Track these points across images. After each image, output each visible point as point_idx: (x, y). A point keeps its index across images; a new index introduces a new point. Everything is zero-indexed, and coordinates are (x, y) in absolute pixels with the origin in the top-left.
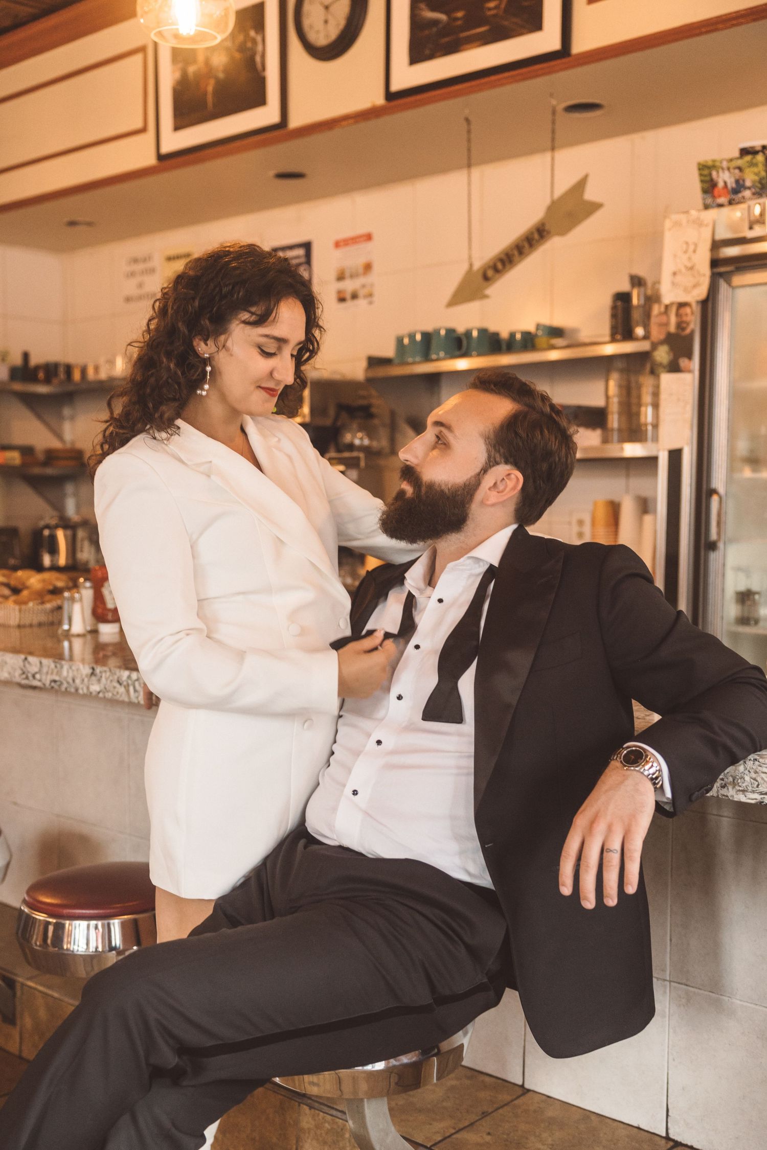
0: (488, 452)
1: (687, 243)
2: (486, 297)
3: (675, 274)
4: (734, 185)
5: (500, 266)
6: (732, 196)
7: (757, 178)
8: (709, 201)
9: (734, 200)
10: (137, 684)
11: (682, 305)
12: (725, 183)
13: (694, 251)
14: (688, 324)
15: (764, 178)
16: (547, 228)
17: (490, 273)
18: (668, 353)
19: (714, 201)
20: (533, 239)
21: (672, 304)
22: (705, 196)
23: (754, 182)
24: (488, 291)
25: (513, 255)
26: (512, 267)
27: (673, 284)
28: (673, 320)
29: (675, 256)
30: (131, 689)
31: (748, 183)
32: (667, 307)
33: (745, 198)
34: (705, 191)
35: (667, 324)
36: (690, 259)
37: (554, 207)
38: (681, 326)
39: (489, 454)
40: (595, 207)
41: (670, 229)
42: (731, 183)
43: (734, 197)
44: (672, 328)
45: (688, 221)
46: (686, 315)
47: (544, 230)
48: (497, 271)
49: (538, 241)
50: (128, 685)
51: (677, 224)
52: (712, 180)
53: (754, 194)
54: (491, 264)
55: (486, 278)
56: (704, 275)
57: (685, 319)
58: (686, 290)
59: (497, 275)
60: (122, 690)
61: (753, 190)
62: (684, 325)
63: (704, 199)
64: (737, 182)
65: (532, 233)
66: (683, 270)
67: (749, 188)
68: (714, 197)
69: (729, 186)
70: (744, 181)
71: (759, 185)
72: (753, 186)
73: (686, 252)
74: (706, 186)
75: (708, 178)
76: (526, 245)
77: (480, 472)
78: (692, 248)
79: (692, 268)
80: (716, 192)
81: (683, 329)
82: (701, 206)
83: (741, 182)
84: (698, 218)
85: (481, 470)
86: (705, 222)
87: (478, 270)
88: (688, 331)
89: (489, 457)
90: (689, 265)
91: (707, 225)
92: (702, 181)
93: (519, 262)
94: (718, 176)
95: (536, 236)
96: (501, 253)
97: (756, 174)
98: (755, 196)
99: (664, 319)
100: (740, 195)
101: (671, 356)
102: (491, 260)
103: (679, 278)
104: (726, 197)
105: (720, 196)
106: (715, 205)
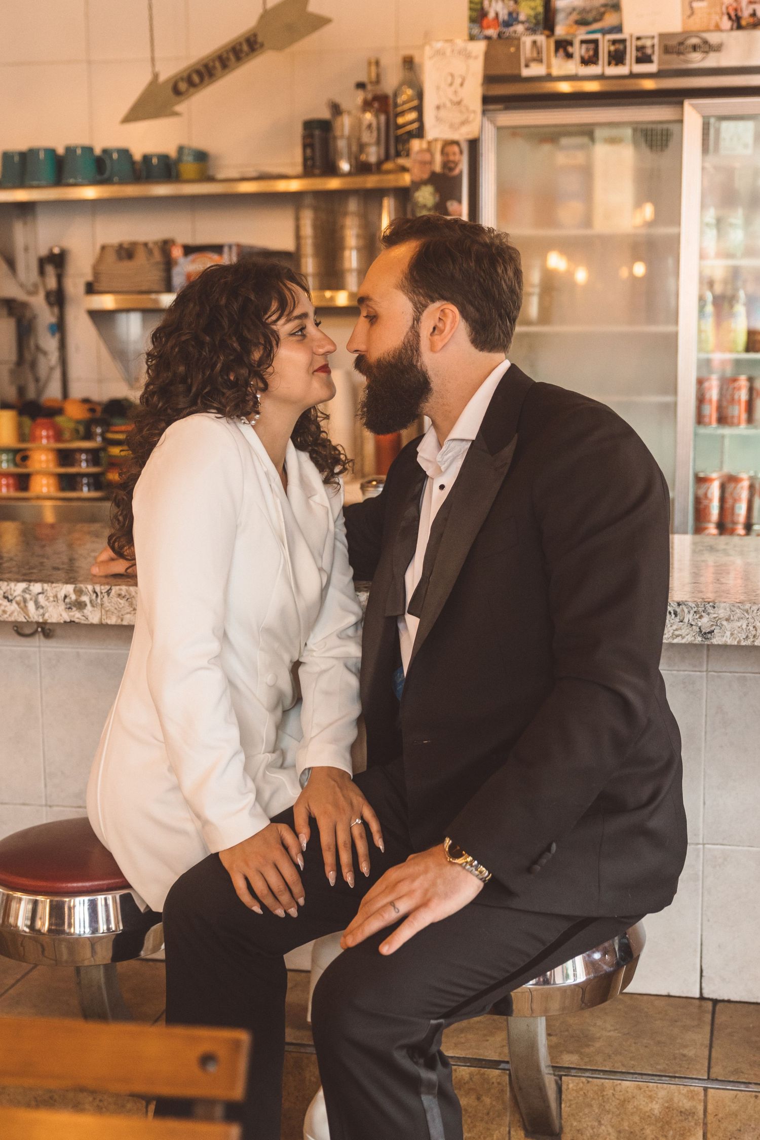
0: (411, 299)
1: (452, 75)
2: (176, 114)
3: (438, 108)
4: (506, 18)
5: (196, 79)
6: (503, 28)
7: (532, 13)
8: (476, 31)
9: (504, 33)
10: (41, 598)
11: (449, 143)
12: (497, 14)
13: (462, 85)
14: (456, 164)
15: (540, 13)
16: (260, 39)
17: (183, 86)
18: (434, 195)
19: (480, 32)
20: (241, 51)
21: (436, 140)
22: (472, 25)
23: (528, 17)
24: (178, 108)
25: (214, 67)
26: (212, 82)
27: (438, 119)
28: (438, 159)
29: (438, 88)
30: (31, 606)
31: (522, 17)
32: (429, 143)
33: (517, 32)
34: (472, 20)
35: (431, 162)
36: (456, 92)
37: (266, 16)
38: (448, 165)
39: (413, 302)
40: (320, 22)
41: (431, 58)
42: (503, 15)
43: (504, 30)
44: (438, 168)
45: (453, 51)
46: (454, 154)
47: (255, 42)
48: (191, 84)
49: (247, 55)
50: (25, 601)
51: (440, 53)
52: (482, 9)
53: (527, 29)
54: (185, 75)
55: (177, 92)
56: (474, 112)
57: (452, 158)
58: (452, 126)
59: (192, 90)
60: (14, 606)
61: (527, 25)
62: (452, 165)
63: (470, 29)
64: (510, 14)
65: (240, 44)
66: (449, 104)
67: (523, 23)
68: (482, 27)
69: (501, 18)
70: (518, 14)
71: (534, 21)
72: (527, 21)
73: (451, 84)
74: (475, 14)
75: (479, 7)
76: (232, 57)
77: (414, 324)
78: (458, 81)
79: (459, 103)
80: (485, 23)
81: (451, 169)
82: (466, 37)
83: (514, 15)
84: (465, 49)
85: (414, 322)
86: (474, 54)
87: (167, 82)
88: (457, 172)
89: (415, 304)
90: (456, 99)
91: (476, 58)
92: (471, 9)
93: (222, 77)
94: (490, 5)
95: (245, 48)
96: (198, 63)
97: (534, 9)
98: (528, 32)
99: (427, 157)
100: (511, 29)
101: (437, 198)
102: (185, 70)
103: (443, 113)
104: (495, 29)
105: (489, 27)
106: (481, 36)
